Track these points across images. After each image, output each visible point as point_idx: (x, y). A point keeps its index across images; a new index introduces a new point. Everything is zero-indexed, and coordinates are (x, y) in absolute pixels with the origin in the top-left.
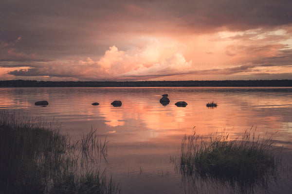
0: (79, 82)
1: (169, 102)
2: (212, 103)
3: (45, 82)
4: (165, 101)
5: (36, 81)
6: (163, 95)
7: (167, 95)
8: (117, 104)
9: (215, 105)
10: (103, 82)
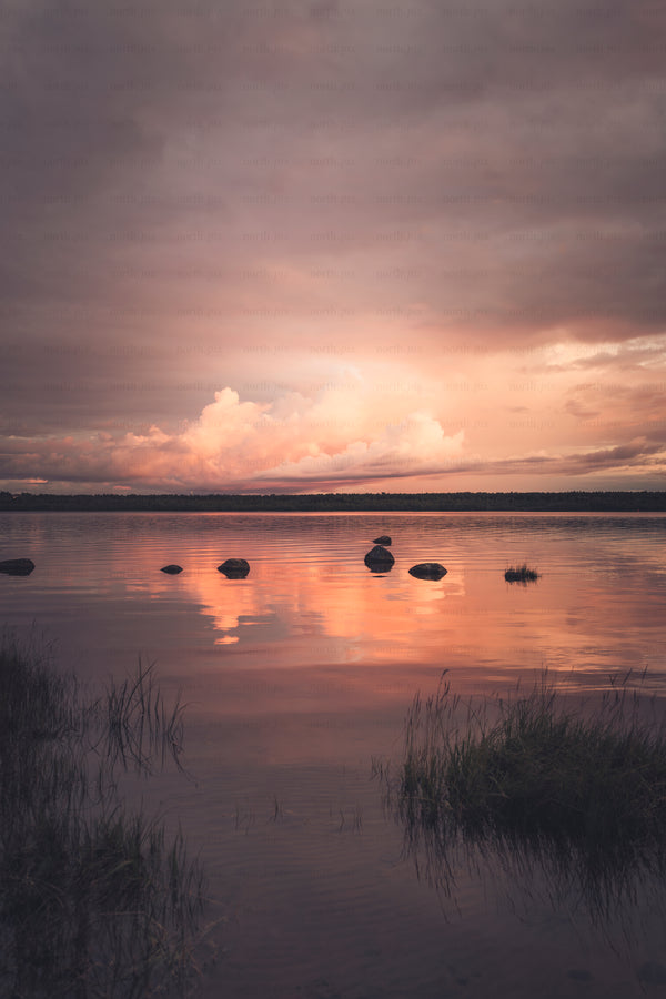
0: (133, 496)
1: (392, 562)
2: (524, 570)
3: (35, 496)
4: (379, 561)
5: (8, 494)
6: (375, 542)
7: (387, 541)
8: (234, 570)
9: (532, 576)
10: (204, 498)
